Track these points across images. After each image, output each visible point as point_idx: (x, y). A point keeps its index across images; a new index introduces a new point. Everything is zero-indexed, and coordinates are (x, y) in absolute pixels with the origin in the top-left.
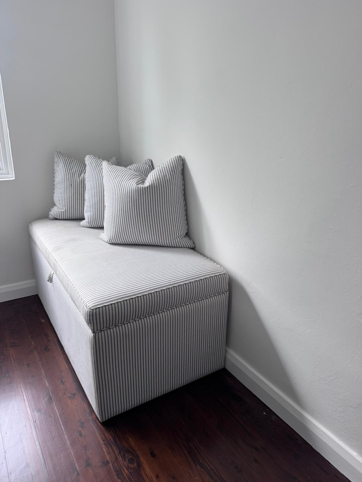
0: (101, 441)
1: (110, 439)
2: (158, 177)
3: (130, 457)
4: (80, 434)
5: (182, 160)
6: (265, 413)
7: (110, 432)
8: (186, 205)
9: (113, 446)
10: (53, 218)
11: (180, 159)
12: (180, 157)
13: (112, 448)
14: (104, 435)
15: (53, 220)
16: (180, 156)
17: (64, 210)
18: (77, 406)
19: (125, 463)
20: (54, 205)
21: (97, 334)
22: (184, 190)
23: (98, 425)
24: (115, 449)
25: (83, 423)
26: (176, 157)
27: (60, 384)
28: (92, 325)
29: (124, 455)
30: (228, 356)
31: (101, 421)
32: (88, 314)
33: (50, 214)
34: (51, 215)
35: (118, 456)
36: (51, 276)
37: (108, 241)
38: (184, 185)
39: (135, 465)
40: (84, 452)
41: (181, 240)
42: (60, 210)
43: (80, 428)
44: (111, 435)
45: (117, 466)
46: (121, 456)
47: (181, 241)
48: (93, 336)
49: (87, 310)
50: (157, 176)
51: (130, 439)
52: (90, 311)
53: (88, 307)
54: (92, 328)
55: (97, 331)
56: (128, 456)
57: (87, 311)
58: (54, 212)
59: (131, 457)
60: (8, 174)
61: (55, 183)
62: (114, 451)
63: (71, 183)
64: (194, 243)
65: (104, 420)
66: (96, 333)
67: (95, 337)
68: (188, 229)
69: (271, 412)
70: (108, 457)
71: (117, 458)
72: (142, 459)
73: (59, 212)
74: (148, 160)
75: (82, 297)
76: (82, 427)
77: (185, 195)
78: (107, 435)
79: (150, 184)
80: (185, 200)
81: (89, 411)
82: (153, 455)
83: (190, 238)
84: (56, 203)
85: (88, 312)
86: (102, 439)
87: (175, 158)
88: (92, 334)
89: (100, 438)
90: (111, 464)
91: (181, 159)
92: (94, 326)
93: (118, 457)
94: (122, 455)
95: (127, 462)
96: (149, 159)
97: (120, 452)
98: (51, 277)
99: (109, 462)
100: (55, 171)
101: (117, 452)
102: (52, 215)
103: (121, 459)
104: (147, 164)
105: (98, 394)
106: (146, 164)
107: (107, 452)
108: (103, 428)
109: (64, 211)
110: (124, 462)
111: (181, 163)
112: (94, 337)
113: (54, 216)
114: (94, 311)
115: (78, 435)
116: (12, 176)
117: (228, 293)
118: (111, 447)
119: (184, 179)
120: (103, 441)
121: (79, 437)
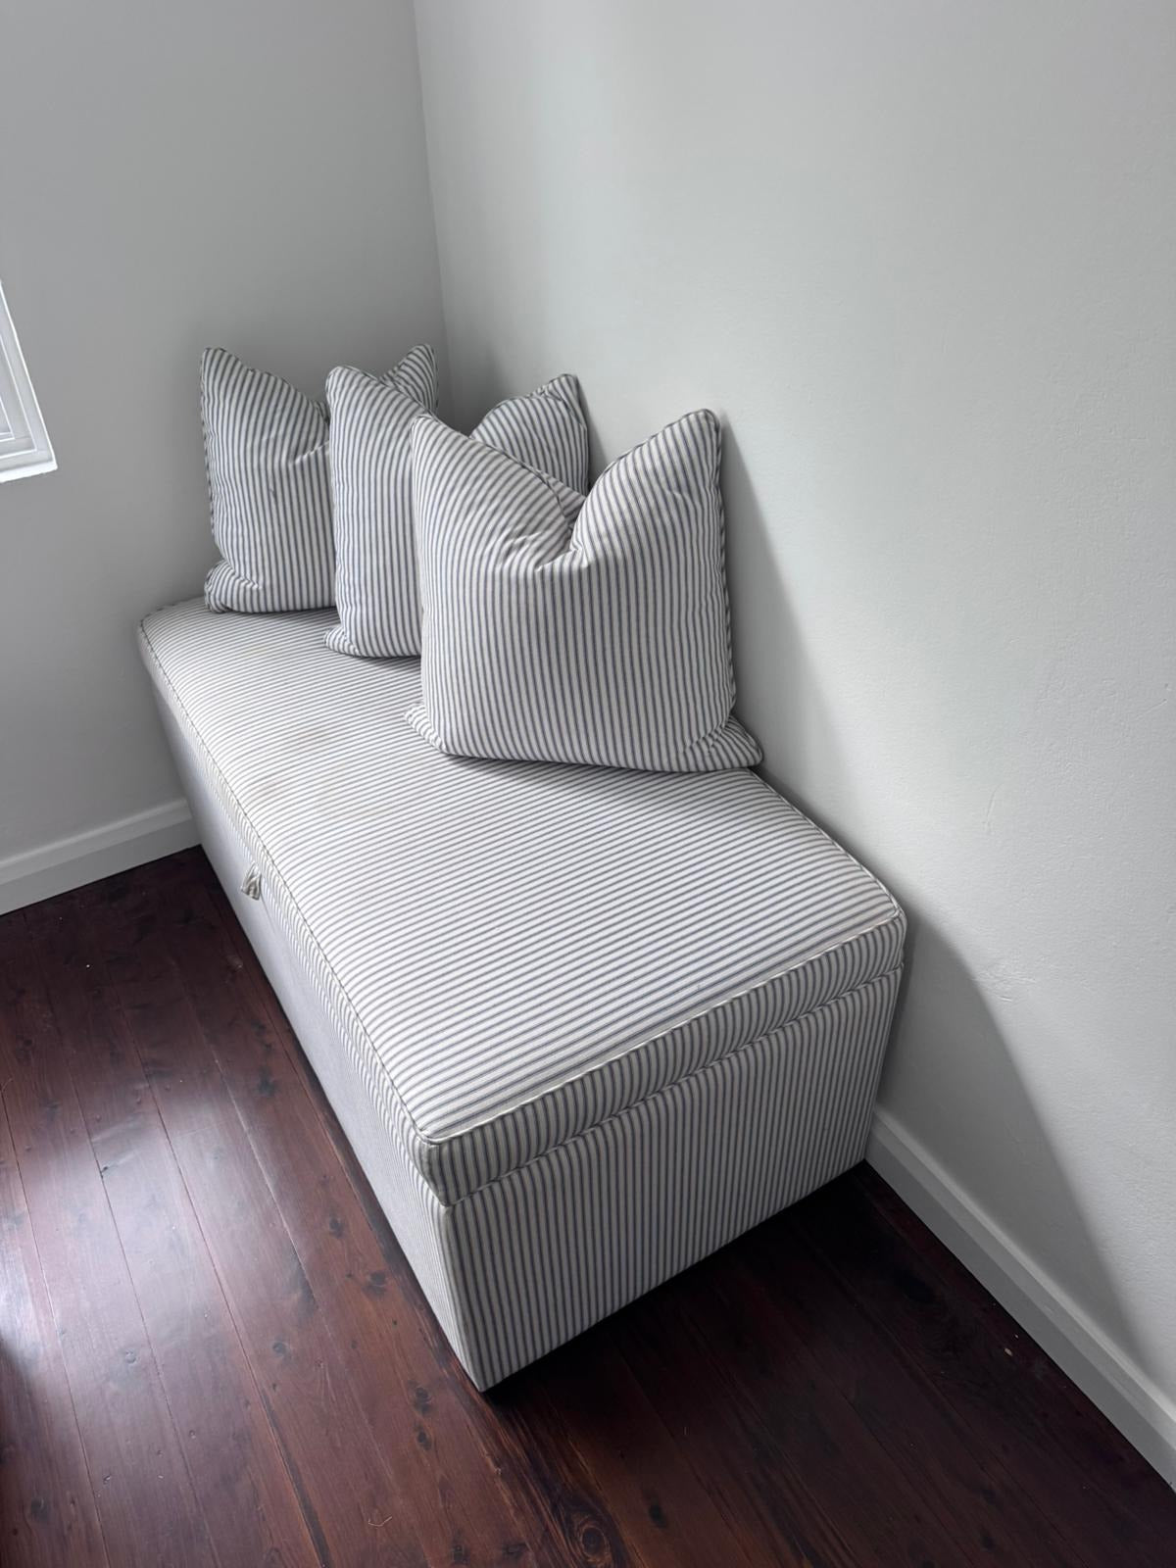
0: (491, 1464)
1: (519, 1459)
2: (627, 516)
3: (586, 1526)
4: (422, 1437)
5: (717, 430)
6: (1008, 1351)
7: (513, 1425)
8: (731, 608)
9: (530, 1485)
10: (221, 608)
11: (709, 425)
12: (706, 418)
13: (528, 1494)
14: (498, 1442)
15: (223, 612)
16: (707, 413)
17: (261, 588)
18: (395, 1323)
19: (575, 1549)
20: (215, 558)
21: (459, 1207)
22: (727, 549)
23: (472, 1400)
24: (538, 1494)
25: (422, 1395)
26: (692, 417)
27: (330, 1234)
28: (441, 1187)
29: (569, 1521)
30: (880, 1136)
31: (483, 1390)
32: (425, 1160)
33: (207, 591)
34: (212, 597)
35: (549, 1523)
36: (254, 879)
37: (440, 746)
38: (726, 530)
39: (608, 1556)
40: (441, 1506)
41: (713, 746)
42: (243, 584)
43: (418, 1415)
44: (518, 1436)
45: (550, 1560)
46: (561, 1524)
47: (713, 750)
48: (447, 1212)
49: (417, 1144)
50: (622, 513)
51: (579, 1454)
52: (430, 1151)
53: (421, 1130)
54: (441, 1193)
55: (459, 1197)
56: (583, 1524)
57: (420, 1150)
58: (222, 584)
59: (592, 1526)
60: (30, 446)
61: (213, 475)
62: (533, 1502)
63: (271, 486)
64: (759, 747)
65: (491, 1385)
66: (454, 1207)
67: (452, 1215)
68: (738, 697)
69: (1029, 1348)
70: (519, 1528)
71: (547, 1529)
72: (627, 1535)
73: (242, 591)
74: (563, 379)
75: (393, 1075)
76: (426, 1409)
77: (728, 569)
78: (506, 1439)
79: (600, 554)
80: (729, 587)
81: (436, 1345)
82: (657, 1514)
83: (747, 730)
84: (225, 555)
85: (425, 1152)
86: (491, 1454)
87: (684, 422)
88: (442, 1207)
89: (486, 1452)
90: (531, 1554)
91: (712, 424)
92: (446, 1190)
93: (551, 1527)
94: (562, 1517)
95: (583, 1546)
96: (566, 375)
97: (554, 1507)
98: (255, 882)
99: (525, 1545)
100: (205, 431)
101: (546, 1510)
102: (217, 596)
103: (562, 1537)
104: (561, 399)
105: (467, 1334)
106: (557, 398)
107: (514, 1506)
108: (488, 1411)
109: (258, 590)
110: (572, 1548)
111: (711, 441)
112: (449, 1218)
113: (223, 601)
114: (446, 1149)
115: (416, 1441)
116: (44, 454)
117: (899, 971)
118: (525, 1487)
119: (724, 508)
120: (497, 1465)
121: (418, 1447)
